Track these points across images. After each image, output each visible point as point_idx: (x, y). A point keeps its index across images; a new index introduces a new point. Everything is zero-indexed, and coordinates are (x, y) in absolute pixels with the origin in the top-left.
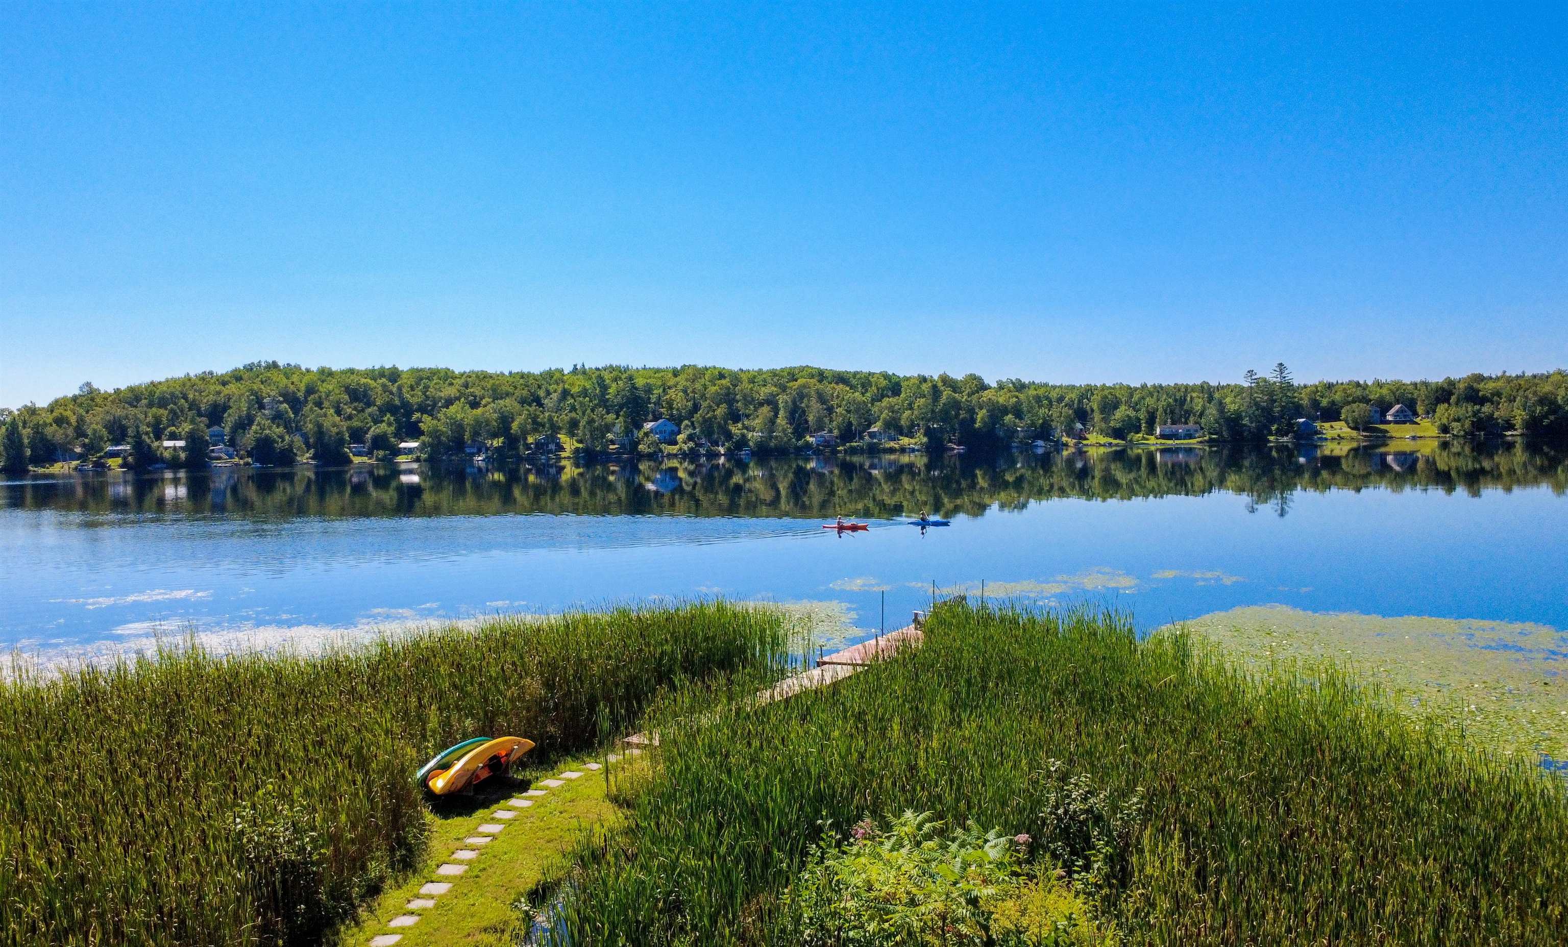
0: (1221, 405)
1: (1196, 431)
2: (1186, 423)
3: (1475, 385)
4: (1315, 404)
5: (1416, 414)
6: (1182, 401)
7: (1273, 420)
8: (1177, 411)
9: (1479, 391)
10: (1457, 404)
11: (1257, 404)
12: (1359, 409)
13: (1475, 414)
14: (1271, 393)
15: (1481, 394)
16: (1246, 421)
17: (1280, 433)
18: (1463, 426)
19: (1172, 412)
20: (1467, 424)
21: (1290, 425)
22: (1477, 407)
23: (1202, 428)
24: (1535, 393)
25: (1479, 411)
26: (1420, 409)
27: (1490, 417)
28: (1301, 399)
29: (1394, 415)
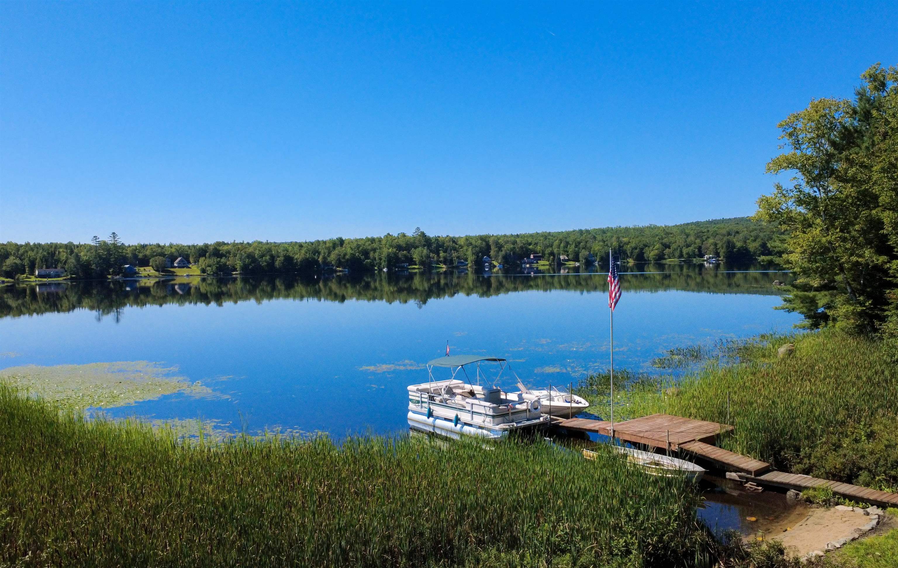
0: (78, 257)
1: (63, 273)
2: (56, 268)
3: (218, 248)
4: (135, 256)
5: (189, 262)
6: (53, 254)
7: (110, 266)
8: (50, 260)
9: (220, 250)
10: (209, 257)
11: (100, 257)
12: (159, 259)
13: (218, 263)
14: (109, 250)
15: (221, 252)
16: (93, 266)
17: (115, 273)
18: (212, 269)
19: (46, 261)
20: (214, 268)
21: (121, 269)
22: (219, 259)
23: (66, 271)
24: (245, 252)
25: (220, 262)
26: (191, 260)
27: (225, 264)
28: (127, 254)
29: (179, 263)
